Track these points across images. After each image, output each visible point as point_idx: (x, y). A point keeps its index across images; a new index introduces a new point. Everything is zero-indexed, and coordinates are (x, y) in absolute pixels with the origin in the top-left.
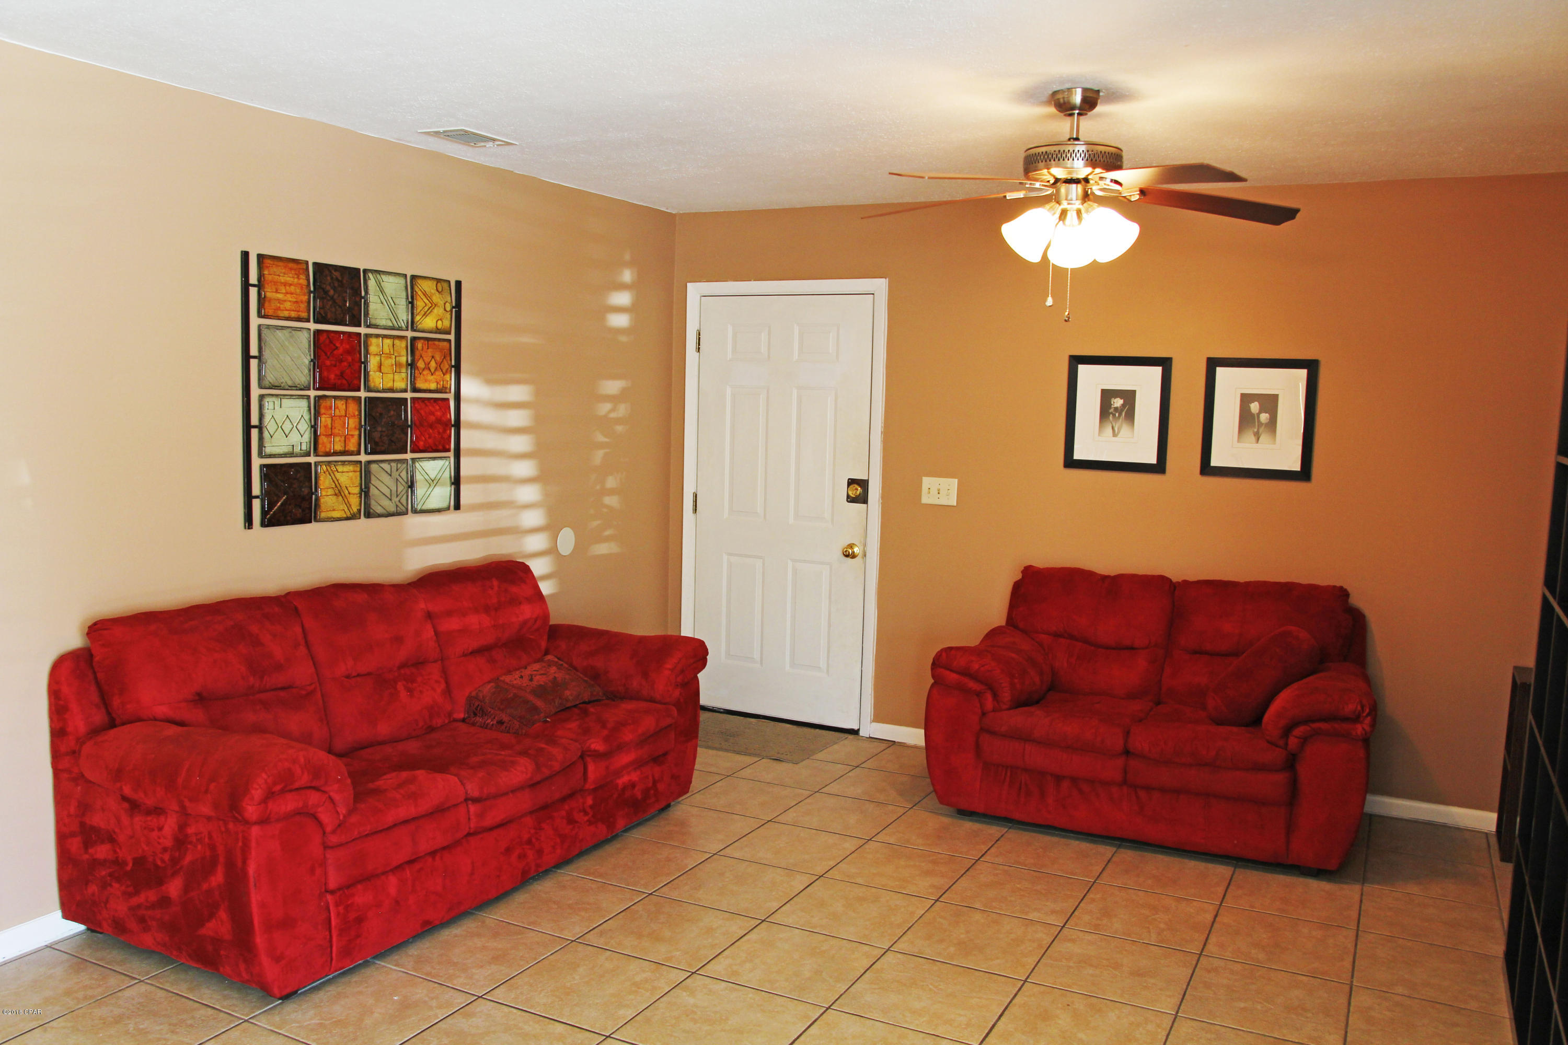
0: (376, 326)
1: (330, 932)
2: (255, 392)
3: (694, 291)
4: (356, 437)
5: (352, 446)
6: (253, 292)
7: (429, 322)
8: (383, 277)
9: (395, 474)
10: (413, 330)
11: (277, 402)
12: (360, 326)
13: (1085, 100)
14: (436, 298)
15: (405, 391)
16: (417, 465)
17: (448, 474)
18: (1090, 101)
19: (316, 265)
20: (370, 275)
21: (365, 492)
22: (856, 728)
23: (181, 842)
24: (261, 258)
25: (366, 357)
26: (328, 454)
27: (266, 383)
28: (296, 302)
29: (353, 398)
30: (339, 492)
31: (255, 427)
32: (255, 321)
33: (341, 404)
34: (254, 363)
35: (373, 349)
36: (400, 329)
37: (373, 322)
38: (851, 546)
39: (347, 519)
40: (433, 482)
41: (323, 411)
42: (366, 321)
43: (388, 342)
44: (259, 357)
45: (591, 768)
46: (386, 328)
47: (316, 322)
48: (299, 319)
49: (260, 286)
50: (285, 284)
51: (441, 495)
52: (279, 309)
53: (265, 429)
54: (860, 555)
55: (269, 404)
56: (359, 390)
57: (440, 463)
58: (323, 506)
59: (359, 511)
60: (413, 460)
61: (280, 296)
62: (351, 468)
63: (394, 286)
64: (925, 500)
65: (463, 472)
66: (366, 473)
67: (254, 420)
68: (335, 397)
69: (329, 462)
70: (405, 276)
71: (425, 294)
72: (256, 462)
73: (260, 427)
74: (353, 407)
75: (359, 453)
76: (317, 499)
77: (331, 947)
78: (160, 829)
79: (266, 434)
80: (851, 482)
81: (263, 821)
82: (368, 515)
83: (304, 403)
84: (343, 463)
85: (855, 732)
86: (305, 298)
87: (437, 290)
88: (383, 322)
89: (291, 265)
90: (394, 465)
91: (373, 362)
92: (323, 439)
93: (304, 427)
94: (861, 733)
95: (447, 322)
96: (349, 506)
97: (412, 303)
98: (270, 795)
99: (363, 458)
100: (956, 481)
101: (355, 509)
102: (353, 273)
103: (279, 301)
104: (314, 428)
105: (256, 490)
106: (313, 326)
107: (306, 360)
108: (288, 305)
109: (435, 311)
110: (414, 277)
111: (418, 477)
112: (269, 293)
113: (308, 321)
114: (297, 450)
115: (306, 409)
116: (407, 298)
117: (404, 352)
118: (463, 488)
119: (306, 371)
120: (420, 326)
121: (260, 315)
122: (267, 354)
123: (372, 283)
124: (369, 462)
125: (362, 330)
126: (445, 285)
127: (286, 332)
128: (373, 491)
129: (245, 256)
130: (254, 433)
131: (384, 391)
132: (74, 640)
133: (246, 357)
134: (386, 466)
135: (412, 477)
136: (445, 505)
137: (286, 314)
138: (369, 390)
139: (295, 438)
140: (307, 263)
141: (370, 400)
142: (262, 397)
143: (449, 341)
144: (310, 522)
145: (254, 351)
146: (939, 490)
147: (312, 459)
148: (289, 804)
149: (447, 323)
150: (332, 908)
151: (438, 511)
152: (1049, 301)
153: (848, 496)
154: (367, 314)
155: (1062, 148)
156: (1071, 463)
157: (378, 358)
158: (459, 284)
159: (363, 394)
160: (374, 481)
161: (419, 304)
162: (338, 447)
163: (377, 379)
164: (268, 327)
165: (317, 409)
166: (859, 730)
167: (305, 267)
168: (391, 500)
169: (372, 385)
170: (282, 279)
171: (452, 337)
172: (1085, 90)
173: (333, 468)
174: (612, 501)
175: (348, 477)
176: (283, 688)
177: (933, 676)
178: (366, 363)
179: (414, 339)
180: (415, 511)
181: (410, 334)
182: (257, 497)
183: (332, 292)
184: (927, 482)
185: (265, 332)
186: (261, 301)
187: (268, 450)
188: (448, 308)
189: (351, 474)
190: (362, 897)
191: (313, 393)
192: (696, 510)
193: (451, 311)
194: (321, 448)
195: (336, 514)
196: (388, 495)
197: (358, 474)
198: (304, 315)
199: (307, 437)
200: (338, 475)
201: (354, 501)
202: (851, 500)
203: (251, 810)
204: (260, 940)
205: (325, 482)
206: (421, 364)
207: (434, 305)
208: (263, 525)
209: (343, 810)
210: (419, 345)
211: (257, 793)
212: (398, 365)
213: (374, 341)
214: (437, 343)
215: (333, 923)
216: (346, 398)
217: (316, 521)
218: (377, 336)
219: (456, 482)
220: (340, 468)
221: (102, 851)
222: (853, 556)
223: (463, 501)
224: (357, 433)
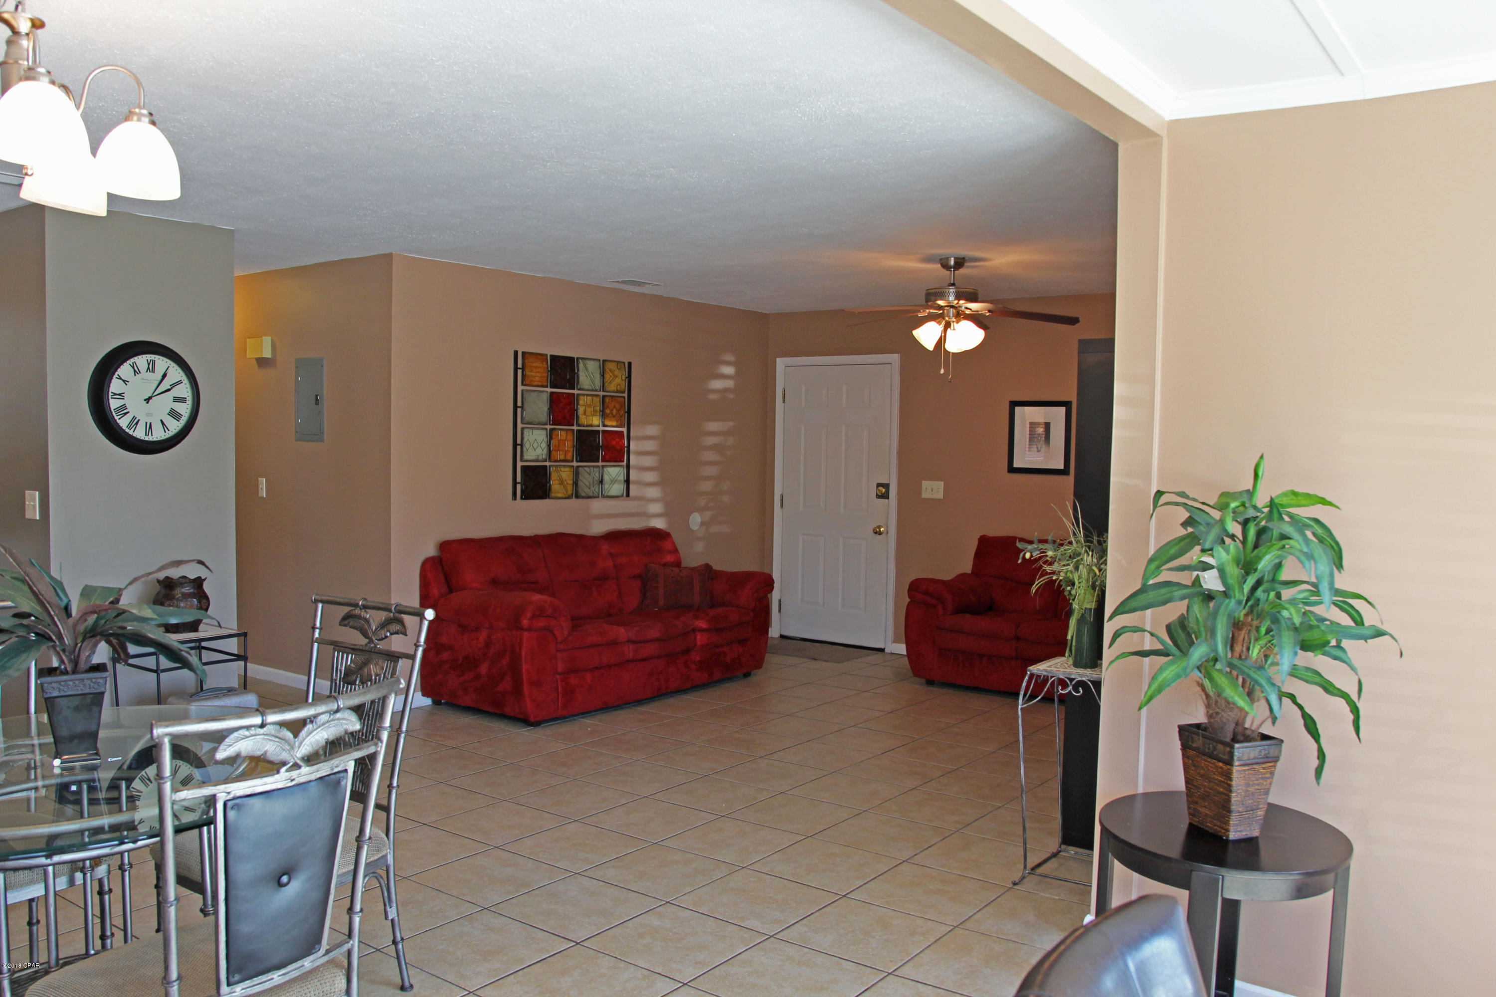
0: (583, 389)
1: (558, 694)
2: (520, 426)
3: (781, 363)
4: (571, 452)
5: (569, 457)
6: (520, 372)
7: (612, 387)
8: (587, 361)
9: (592, 474)
10: (604, 391)
11: (531, 432)
12: (574, 389)
13: (956, 263)
14: (617, 372)
15: (599, 426)
16: (605, 469)
17: (622, 477)
18: (960, 263)
19: (552, 356)
20: (580, 361)
21: (576, 483)
22: (883, 647)
23: (488, 644)
24: (524, 353)
25: (577, 407)
26: (556, 461)
27: (525, 421)
28: (541, 377)
29: (570, 430)
30: (561, 483)
31: (519, 445)
32: (520, 388)
33: (563, 433)
34: (519, 410)
35: (581, 402)
36: (596, 390)
37: (582, 387)
38: (879, 527)
39: (566, 498)
40: (613, 481)
41: (554, 437)
42: (577, 387)
43: (589, 398)
44: (522, 407)
45: (698, 637)
46: (588, 390)
47: (551, 387)
48: (542, 386)
49: (523, 369)
50: (536, 367)
51: (617, 489)
52: (532, 381)
53: (524, 447)
54: (885, 533)
55: (526, 432)
56: (573, 425)
57: (617, 469)
58: (553, 490)
59: (572, 494)
60: (603, 466)
61: (533, 374)
62: (568, 469)
63: (593, 366)
64: (924, 496)
65: (632, 478)
66: (576, 472)
67: (519, 442)
68: (561, 429)
69: (557, 466)
70: (599, 360)
71: (610, 370)
72: (519, 464)
73: (522, 445)
74: (570, 433)
75: (572, 461)
76: (550, 486)
77: (558, 702)
78: (477, 639)
79: (525, 449)
80: (879, 485)
81: (530, 629)
82: (577, 497)
83: (544, 432)
84: (564, 466)
85: (882, 650)
86: (546, 374)
87: (617, 368)
88: (587, 387)
89: (539, 357)
90: (592, 469)
91: (581, 410)
92: (553, 453)
93: (544, 445)
94: (886, 651)
95: (624, 385)
96: (567, 491)
97: (603, 376)
98: (534, 617)
99: (575, 464)
100: (943, 483)
101: (570, 493)
102: (571, 360)
103: (532, 376)
104: (549, 446)
105: (519, 479)
106: (549, 390)
107: (546, 408)
108: (537, 379)
109: (616, 380)
110: (604, 361)
111: (606, 477)
112: (528, 372)
113: (547, 387)
114: (540, 458)
115: (545, 436)
116: (600, 373)
117: (598, 404)
118: (631, 487)
119: (545, 414)
120: (607, 389)
121: (523, 384)
122: (526, 406)
123: (581, 365)
124: (578, 467)
125: (575, 392)
126: (622, 365)
127: (536, 393)
128: (580, 483)
129: (516, 353)
130: (519, 448)
131: (587, 426)
132: (431, 551)
133: (515, 407)
134: (587, 469)
135: (602, 476)
136: (619, 493)
137: (536, 383)
138: (578, 425)
139: (539, 451)
140: (547, 355)
141: (578, 431)
142: (523, 429)
143: (624, 397)
144: (546, 498)
145: (519, 404)
146: (932, 489)
147: (547, 464)
148: (541, 623)
149: (623, 387)
150: (559, 682)
151: (617, 497)
152: (942, 371)
153: (877, 495)
154: (578, 382)
155: (942, 290)
156: (1012, 470)
157: (584, 408)
158: (630, 364)
159: (575, 428)
160: (581, 477)
161: (607, 376)
162: (562, 457)
163: (583, 419)
164: (527, 391)
165: (551, 435)
166: (884, 649)
167: (545, 357)
168: (590, 488)
169: (580, 422)
170: (534, 364)
171: (626, 395)
172: (955, 258)
173: (559, 468)
174: (725, 498)
175: (566, 474)
176: (532, 583)
177: (910, 597)
178: (577, 410)
179: (604, 397)
180: (604, 496)
181: (602, 393)
182: (519, 483)
183: (560, 371)
184: (925, 484)
185: (525, 393)
186: (524, 377)
187: (526, 457)
188: (624, 378)
189: (568, 473)
190: (574, 680)
191: (549, 427)
192: (782, 505)
193: (625, 380)
194: (552, 458)
195: (560, 495)
196: (588, 485)
197: (572, 473)
198: (545, 384)
199: (545, 451)
200: (561, 473)
201: (570, 488)
202: (878, 497)
203: (525, 622)
204: (526, 688)
205: (554, 476)
206: (608, 411)
207: (615, 377)
208: (522, 498)
209: (566, 633)
210: (607, 400)
211: (529, 615)
212: (595, 411)
213: (582, 398)
214: (617, 398)
215: (560, 690)
216: (567, 430)
217: (549, 498)
218: (584, 395)
219: (627, 481)
220: (563, 469)
221: (446, 656)
222: (880, 533)
223: (631, 494)
224: (572, 449)
